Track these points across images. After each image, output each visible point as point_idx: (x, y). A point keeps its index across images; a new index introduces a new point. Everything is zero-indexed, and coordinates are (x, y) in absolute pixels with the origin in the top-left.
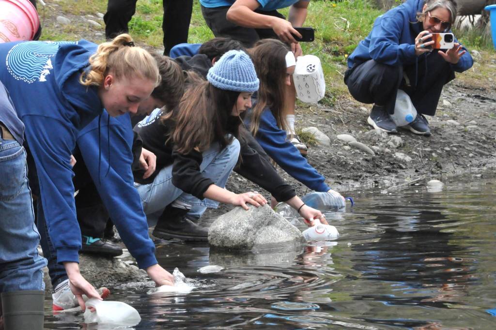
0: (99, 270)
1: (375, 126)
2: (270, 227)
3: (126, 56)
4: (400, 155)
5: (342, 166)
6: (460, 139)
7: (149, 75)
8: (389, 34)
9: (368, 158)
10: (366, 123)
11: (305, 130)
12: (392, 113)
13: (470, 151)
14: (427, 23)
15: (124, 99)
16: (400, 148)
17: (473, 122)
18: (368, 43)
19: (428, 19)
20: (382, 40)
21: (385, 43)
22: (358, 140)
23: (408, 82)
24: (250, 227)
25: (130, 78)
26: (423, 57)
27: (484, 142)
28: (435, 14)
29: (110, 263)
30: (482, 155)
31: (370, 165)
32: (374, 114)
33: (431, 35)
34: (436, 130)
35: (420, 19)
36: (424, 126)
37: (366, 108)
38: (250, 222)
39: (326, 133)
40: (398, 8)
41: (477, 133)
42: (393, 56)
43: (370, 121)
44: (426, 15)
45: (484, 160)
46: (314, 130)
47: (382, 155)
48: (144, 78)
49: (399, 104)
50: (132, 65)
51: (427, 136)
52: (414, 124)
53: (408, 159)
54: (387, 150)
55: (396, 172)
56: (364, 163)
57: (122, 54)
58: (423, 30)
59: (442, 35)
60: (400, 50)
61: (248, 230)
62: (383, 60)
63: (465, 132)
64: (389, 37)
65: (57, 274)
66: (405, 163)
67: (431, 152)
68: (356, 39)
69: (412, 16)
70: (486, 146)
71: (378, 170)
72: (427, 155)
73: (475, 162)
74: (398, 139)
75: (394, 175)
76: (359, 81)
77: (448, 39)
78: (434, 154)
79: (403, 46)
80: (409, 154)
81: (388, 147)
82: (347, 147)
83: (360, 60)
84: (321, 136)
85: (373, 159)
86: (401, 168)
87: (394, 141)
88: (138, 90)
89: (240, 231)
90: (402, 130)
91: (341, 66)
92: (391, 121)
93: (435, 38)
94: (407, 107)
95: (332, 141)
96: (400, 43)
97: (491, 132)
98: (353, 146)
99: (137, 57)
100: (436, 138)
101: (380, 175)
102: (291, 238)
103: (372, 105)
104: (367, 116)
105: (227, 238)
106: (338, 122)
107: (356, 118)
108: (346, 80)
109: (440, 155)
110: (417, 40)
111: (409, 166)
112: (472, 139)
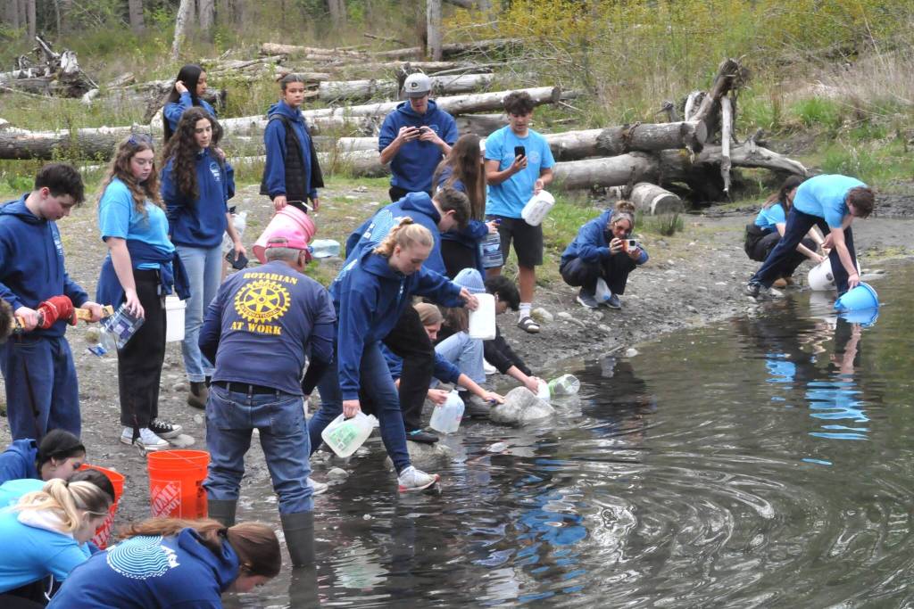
0: (424, 453)
1: (583, 304)
2: (533, 407)
3: (407, 231)
4: (603, 327)
5: (565, 337)
6: (642, 310)
7: (424, 243)
8: (589, 240)
9: (582, 330)
10: (576, 302)
11: (536, 311)
12: (594, 294)
13: (649, 320)
14: (615, 231)
15: (410, 262)
16: (602, 320)
17: (648, 295)
18: (575, 245)
19: (616, 228)
20: (585, 245)
21: (588, 247)
22: (573, 316)
23: (604, 272)
24: (519, 408)
25: (411, 247)
26: (614, 256)
27: (658, 312)
28: (620, 223)
29: (430, 447)
30: (657, 322)
31: (584, 336)
32: (582, 294)
33: (620, 241)
34: (624, 304)
35: (611, 228)
36: (617, 303)
37: (575, 290)
38: (519, 404)
39: (550, 311)
40: (594, 221)
41: (652, 304)
42: (595, 256)
43: (579, 299)
44: (614, 225)
45: (660, 326)
46: (541, 310)
47: (591, 327)
48: (421, 246)
49: (599, 288)
50: (412, 237)
51: (619, 309)
52: (609, 301)
53: (609, 329)
54: (594, 323)
55: (602, 341)
56: (579, 335)
57: (404, 231)
58: (614, 237)
59: (628, 241)
60: (600, 252)
61: (518, 411)
62: (588, 259)
63: (644, 304)
64: (590, 242)
65: (400, 464)
66: (607, 332)
67: (624, 322)
68: (561, 234)
69: (604, 226)
70: (659, 314)
71: (589, 339)
72: (621, 325)
73: (654, 328)
74: (600, 314)
75: (601, 343)
76: (571, 273)
77: (632, 243)
78: (626, 325)
79: (600, 249)
80: (609, 325)
81: (594, 320)
82: (566, 323)
83: (570, 258)
84: (548, 315)
85: (585, 331)
86: (605, 337)
87: (597, 316)
88: (418, 255)
89: (513, 412)
90: (602, 306)
91: (553, 256)
92: (594, 300)
93: (623, 243)
94: (604, 289)
95: (555, 319)
96: (598, 247)
97: (661, 303)
98: (570, 322)
99: (414, 231)
100: (625, 310)
101: (592, 343)
102: (547, 414)
103: (580, 287)
104: (576, 295)
105: (504, 416)
106: (557, 301)
107: (568, 298)
108: (561, 271)
109: (629, 324)
110: (611, 244)
111: (610, 334)
112: (649, 310)
